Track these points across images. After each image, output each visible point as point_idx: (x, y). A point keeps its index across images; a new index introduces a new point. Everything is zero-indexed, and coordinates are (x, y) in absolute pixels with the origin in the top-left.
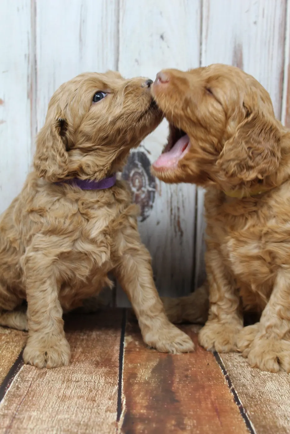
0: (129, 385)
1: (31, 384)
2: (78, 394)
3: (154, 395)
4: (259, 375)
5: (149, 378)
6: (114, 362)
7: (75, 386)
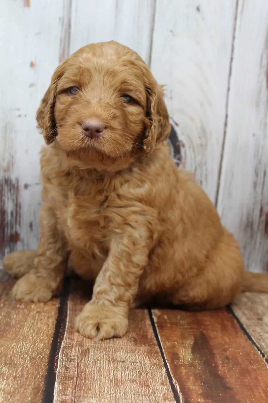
0: (176, 368)
1: (78, 363)
2: (129, 378)
3: (204, 380)
5: (192, 359)
6: (151, 339)
7: (123, 368)
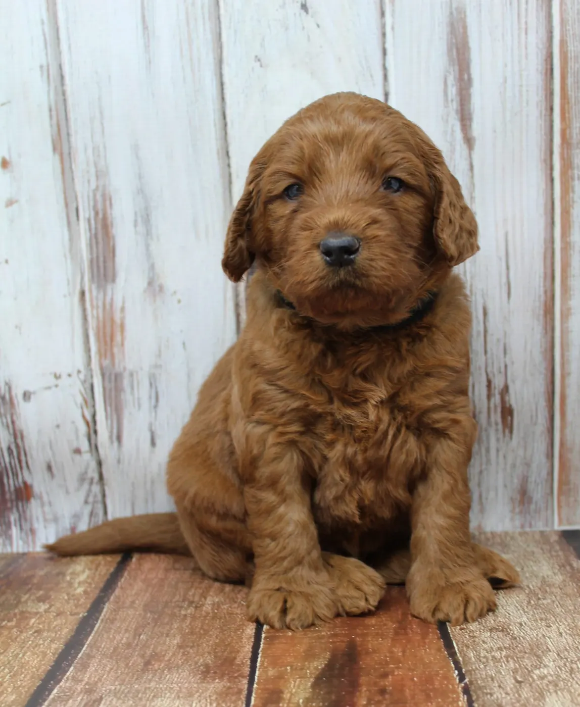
4: (530, 679)
5: (306, 700)
6: (239, 665)
